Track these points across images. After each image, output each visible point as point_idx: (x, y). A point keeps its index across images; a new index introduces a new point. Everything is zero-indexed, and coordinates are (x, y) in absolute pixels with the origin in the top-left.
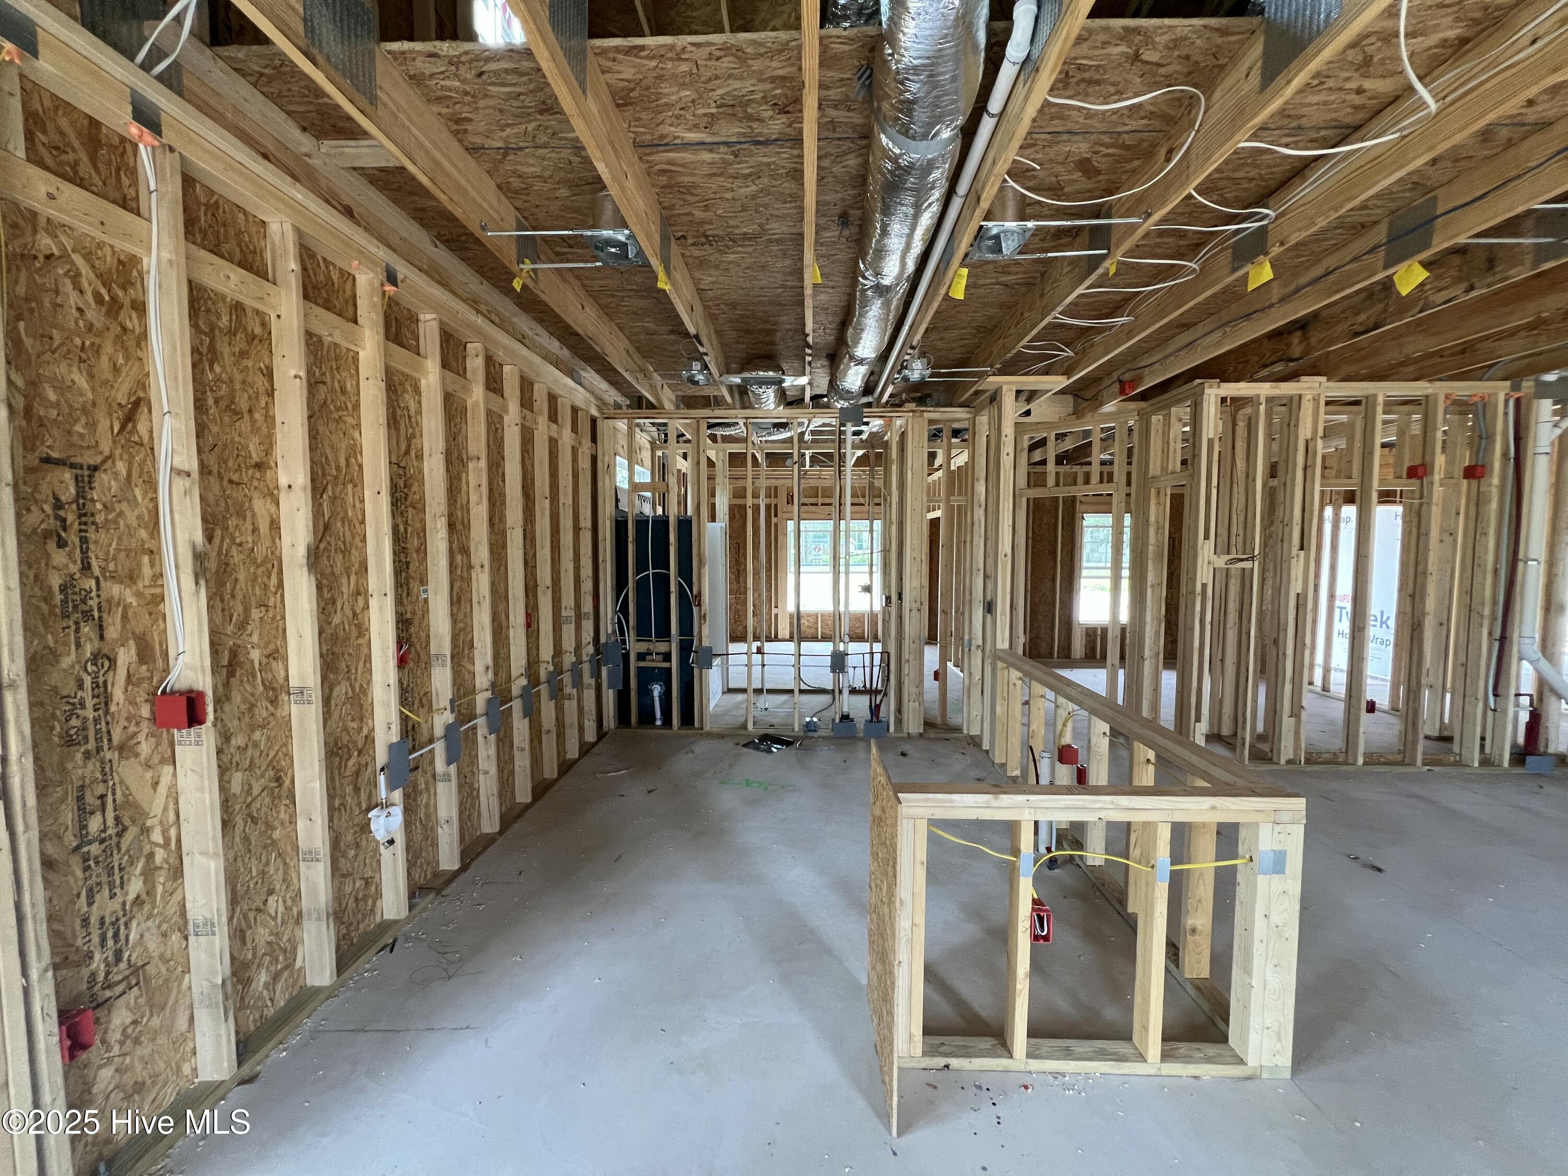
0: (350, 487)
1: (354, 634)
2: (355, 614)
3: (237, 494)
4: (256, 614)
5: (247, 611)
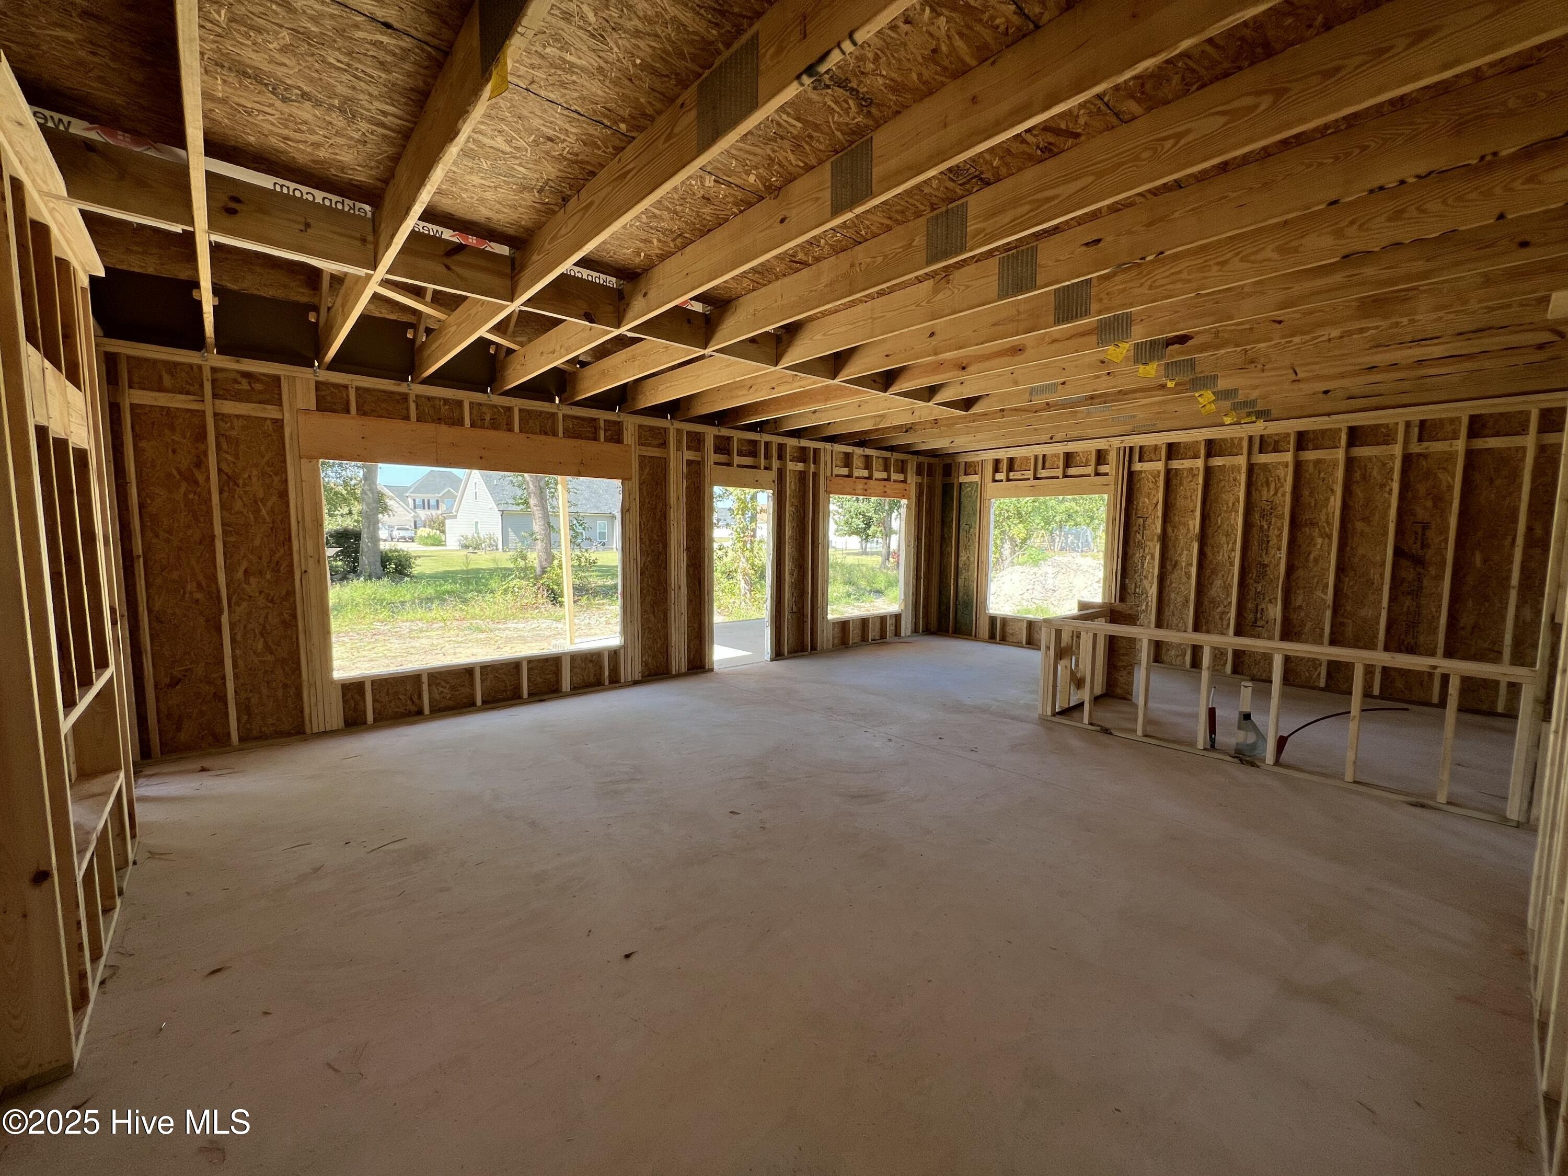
1: (1228, 564)
2: (1229, 558)
4: (1185, 552)
5: (1182, 551)
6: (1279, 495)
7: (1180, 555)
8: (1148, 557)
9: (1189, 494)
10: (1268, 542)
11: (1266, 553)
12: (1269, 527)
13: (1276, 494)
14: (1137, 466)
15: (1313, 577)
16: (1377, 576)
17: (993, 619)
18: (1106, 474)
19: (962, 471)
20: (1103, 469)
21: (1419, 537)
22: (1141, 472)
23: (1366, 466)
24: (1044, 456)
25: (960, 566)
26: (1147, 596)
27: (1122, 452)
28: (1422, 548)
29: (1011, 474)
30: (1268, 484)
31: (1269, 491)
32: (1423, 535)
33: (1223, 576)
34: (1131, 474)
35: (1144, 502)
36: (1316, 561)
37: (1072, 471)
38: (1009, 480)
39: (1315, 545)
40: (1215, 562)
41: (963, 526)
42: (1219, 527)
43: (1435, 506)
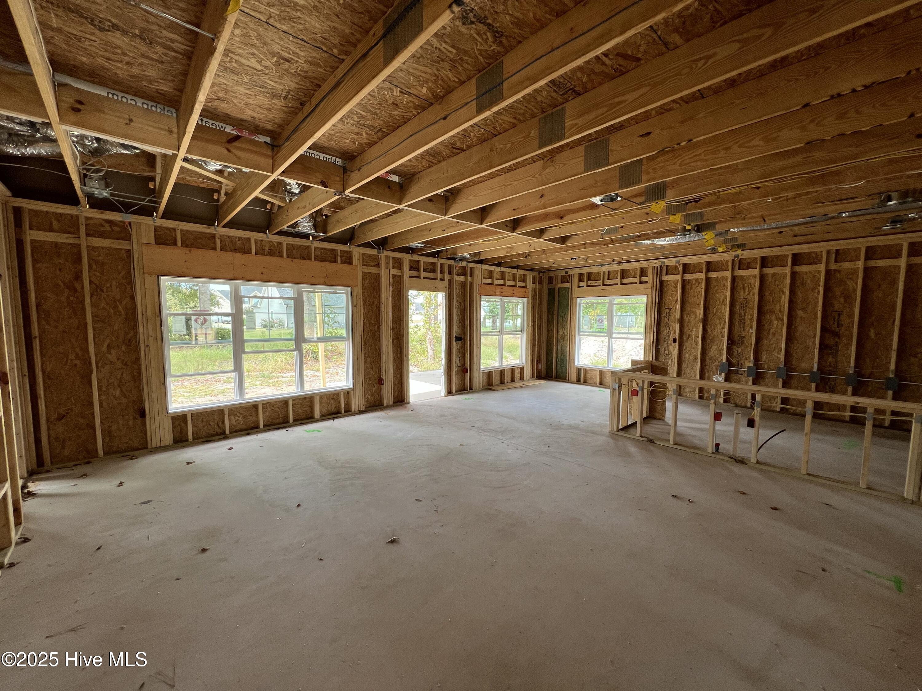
0: (723, 306)
1: (720, 337)
2: (721, 333)
3: (693, 310)
4: (694, 329)
5: (693, 329)
6: (751, 294)
7: (692, 331)
8: (672, 332)
9: (696, 294)
10: (745, 323)
11: (744, 330)
12: (745, 315)
13: (749, 294)
14: (665, 278)
15: (772, 344)
16: (811, 344)
17: (579, 370)
18: (646, 282)
19: (559, 281)
20: (644, 279)
21: (836, 319)
22: (667, 281)
23: (803, 277)
24: (609, 271)
25: (559, 338)
26: (672, 356)
27: (656, 269)
28: (838, 327)
29: (589, 282)
30: (744, 288)
31: (744, 292)
32: (839, 318)
33: (717, 344)
34: (662, 283)
35: (670, 299)
36: (774, 334)
37: (625, 281)
38: (588, 286)
39: (773, 325)
40: (712, 335)
41: (560, 313)
42: (714, 314)
43: (846, 301)
